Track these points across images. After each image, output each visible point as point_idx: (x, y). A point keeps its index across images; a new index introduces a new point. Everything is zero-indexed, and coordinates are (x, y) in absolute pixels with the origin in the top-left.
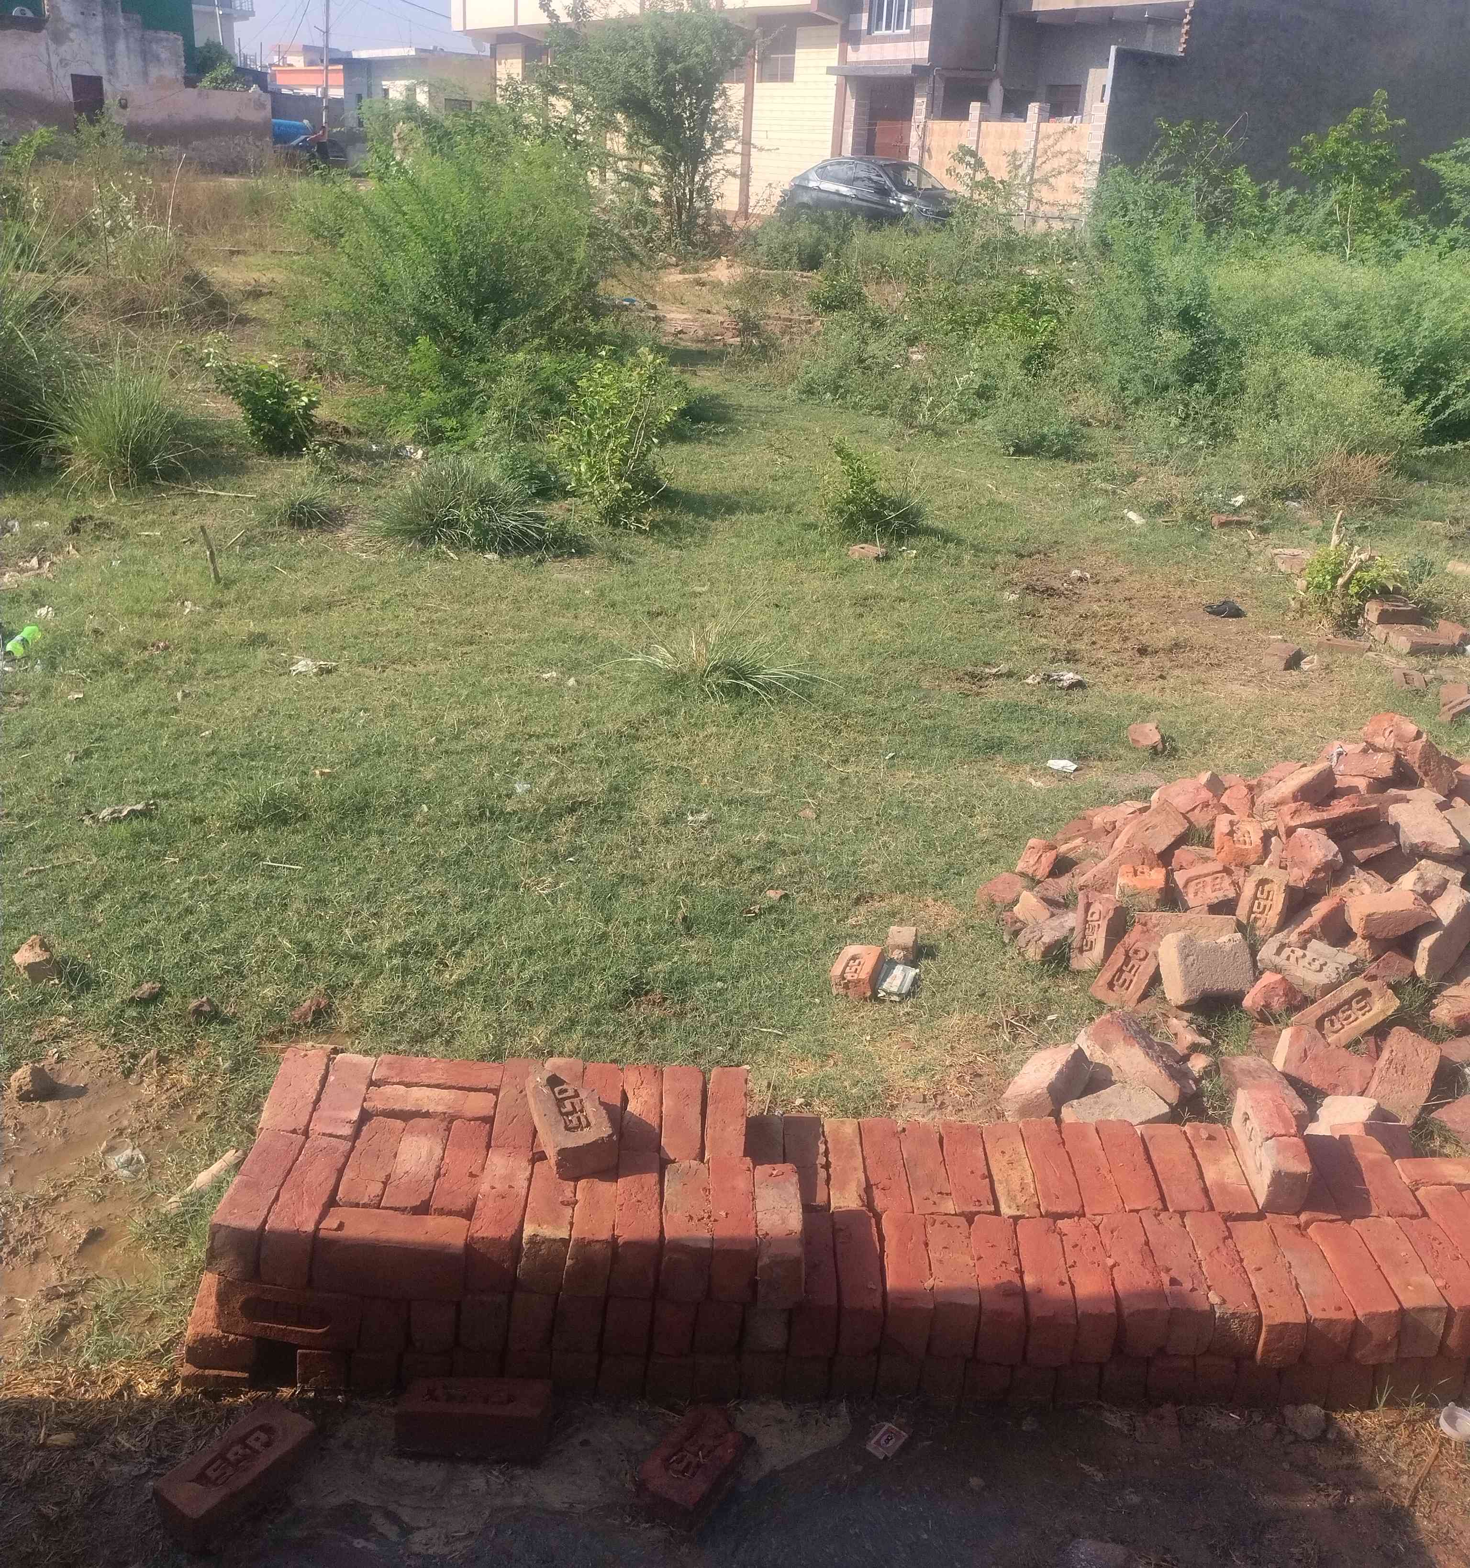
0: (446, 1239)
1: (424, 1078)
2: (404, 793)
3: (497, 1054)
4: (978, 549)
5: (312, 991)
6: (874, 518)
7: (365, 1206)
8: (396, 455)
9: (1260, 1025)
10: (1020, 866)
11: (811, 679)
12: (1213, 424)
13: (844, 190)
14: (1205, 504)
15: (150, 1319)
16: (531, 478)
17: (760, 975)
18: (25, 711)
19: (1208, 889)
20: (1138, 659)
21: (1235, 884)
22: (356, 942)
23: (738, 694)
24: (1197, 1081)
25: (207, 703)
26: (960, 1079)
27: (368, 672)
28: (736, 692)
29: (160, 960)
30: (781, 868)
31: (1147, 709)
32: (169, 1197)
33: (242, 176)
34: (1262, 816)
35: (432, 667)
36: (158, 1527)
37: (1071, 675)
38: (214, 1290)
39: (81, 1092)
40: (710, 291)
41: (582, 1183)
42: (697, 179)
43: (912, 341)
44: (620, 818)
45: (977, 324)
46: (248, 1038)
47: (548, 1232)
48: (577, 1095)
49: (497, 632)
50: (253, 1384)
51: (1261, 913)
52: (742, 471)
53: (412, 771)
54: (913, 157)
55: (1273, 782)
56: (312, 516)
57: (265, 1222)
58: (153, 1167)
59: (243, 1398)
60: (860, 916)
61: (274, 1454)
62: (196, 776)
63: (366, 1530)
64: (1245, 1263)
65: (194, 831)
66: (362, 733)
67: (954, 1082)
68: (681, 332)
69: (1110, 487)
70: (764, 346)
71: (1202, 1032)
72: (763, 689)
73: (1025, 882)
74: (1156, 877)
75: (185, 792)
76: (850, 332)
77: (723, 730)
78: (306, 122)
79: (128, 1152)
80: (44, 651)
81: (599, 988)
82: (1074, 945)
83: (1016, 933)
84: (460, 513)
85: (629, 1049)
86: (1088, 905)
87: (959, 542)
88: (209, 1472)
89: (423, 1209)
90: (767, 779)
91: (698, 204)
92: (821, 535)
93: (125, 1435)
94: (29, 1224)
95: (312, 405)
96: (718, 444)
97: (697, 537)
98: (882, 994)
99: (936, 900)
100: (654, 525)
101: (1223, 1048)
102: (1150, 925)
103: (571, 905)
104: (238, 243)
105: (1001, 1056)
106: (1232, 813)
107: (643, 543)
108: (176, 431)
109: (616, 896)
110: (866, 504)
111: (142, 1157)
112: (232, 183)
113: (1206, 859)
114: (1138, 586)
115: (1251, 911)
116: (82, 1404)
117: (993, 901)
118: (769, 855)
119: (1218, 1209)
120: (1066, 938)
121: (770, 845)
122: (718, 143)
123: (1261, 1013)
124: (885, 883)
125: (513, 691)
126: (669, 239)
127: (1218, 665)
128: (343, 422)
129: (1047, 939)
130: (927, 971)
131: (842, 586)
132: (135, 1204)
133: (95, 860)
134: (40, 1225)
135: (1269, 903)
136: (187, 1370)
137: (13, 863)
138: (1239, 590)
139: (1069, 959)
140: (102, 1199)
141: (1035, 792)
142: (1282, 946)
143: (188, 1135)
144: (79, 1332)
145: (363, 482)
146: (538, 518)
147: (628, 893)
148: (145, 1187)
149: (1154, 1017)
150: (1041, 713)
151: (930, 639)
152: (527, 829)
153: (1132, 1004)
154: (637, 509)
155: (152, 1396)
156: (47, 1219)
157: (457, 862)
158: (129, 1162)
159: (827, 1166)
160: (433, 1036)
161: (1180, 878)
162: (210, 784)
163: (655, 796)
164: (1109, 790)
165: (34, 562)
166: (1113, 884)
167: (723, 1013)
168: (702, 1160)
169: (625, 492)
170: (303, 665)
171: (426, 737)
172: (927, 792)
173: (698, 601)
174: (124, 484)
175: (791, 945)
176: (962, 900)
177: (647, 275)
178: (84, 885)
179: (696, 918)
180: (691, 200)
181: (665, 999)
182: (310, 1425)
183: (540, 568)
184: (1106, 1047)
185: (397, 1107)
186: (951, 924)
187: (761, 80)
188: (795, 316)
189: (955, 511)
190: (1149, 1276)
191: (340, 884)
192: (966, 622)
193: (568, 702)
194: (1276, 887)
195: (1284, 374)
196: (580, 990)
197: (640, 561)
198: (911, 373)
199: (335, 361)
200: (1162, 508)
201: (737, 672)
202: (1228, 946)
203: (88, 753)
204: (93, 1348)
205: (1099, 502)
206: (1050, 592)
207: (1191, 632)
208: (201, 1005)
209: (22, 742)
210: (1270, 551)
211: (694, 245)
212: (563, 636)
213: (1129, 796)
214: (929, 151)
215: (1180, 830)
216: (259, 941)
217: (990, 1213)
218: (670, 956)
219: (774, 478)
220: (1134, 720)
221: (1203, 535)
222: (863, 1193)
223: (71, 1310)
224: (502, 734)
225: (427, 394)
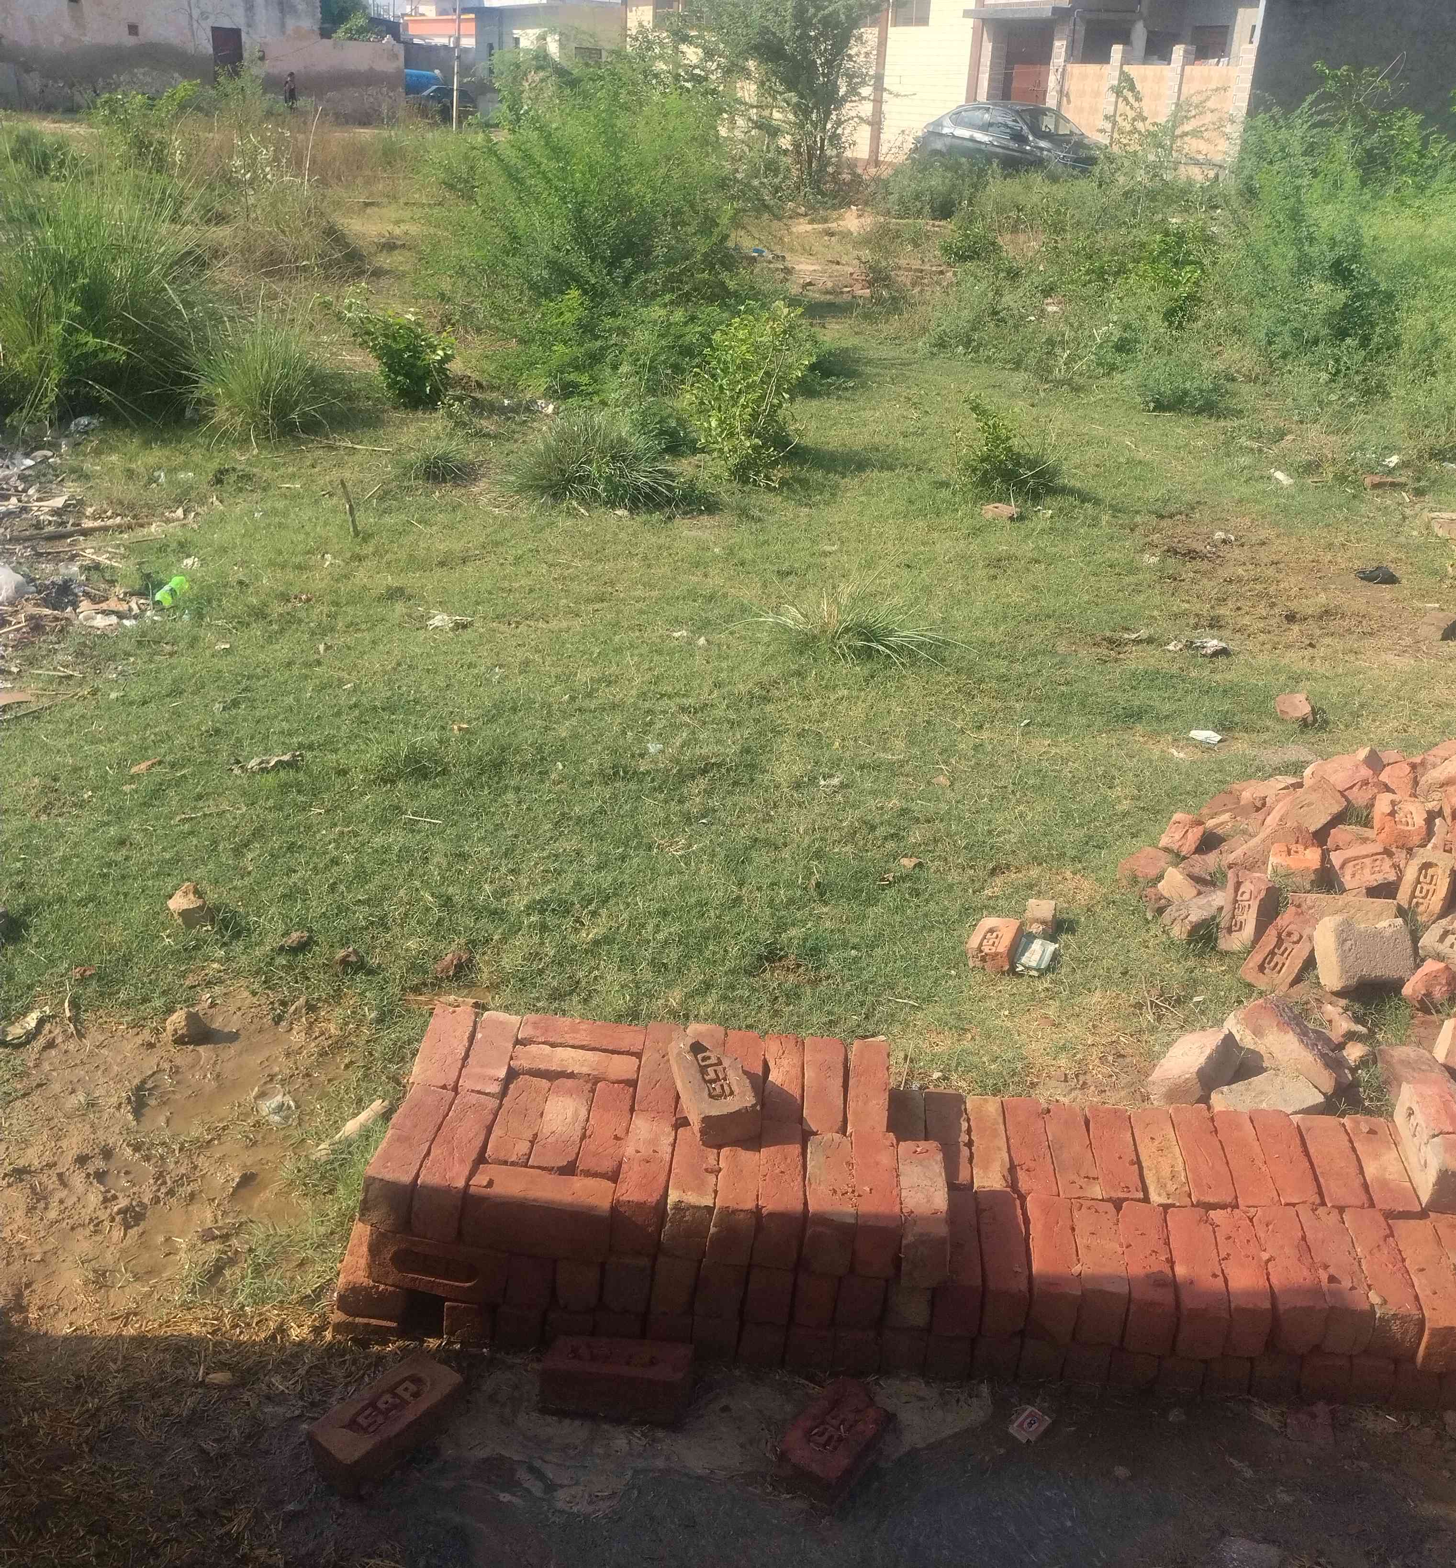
0: (592, 1201)
1: (569, 1038)
2: (540, 749)
3: (634, 1015)
4: (1116, 510)
5: (454, 946)
6: (1009, 476)
7: (513, 1164)
8: (528, 409)
9: (1420, 1014)
10: (1164, 841)
11: (944, 642)
12: (1365, 380)
13: (980, 136)
14: (1357, 464)
15: (301, 1264)
16: (662, 433)
17: (895, 944)
18: (174, 660)
19: (1367, 871)
20: (1285, 625)
21: (1395, 866)
22: (495, 898)
23: (870, 657)
24: (1353, 1071)
25: (348, 655)
26: (1103, 1059)
27: (503, 628)
28: (866, 654)
29: (308, 909)
30: (916, 835)
31: (1296, 679)
32: (318, 1145)
33: (376, 127)
34: (1426, 797)
35: (564, 624)
36: (312, 1469)
37: (1215, 642)
38: (366, 1240)
39: (233, 1037)
40: (840, 242)
41: (725, 1151)
42: (829, 126)
43: (1048, 291)
44: (752, 780)
45: (1117, 274)
46: (394, 990)
47: (692, 1198)
48: (720, 1063)
49: (628, 589)
50: (402, 1333)
51: (1424, 898)
52: (872, 427)
53: (546, 728)
54: (1051, 102)
55: (1439, 761)
56: (447, 471)
57: (417, 1176)
58: (303, 1114)
59: (390, 1347)
60: (996, 887)
61: (424, 1405)
62: (339, 728)
63: (511, 1484)
64: (1407, 1263)
65: (339, 783)
66: (498, 689)
67: (1097, 1062)
68: (810, 284)
69: (1255, 445)
70: (894, 298)
71: (1358, 1020)
72: (895, 651)
73: (1169, 857)
74: (1312, 857)
75: (328, 744)
76: (984, 284)
77: (855, 693)
78: (437, 72)
79: (279, 1098)
80: (191, 601)
81: (734, 951)
82: (1222, 925)
83: (1160, 911)
84: (593, 469)
85: (764, 1015)
86: (1238, 885)
87: (1097, 502)
88: (360, 1420)
89: (569, 1170)
90: (900, 744)
91: (830, 152)
92: (954, 494)
93: (279, 1377)
94: (185, 1166)
95: (447, 359)
96: (848, 399)
97: (827, 496)
98: (1020, 968)
99: (1074, 873)
100: (784, 483)
101: (1379, 1037)
102: (1304, 907)
103: (704, 868)
104: (371, 194)
105: (1145, 1037)
106: (1394, 792)
107: (774, 501)
108: (314, 383)
109: (748, 860)
110: (1001, 462)
111: (292, 1104)
112: (365, 134)
113: (1365, 840)
114: (1285, 549)
115: (1413, 896)
116: (239, 1345)
117: (1135, 877)
118: (903, 823)
119: (1380, 1205)
120: (1214, 918)
121: (904, 812)
122: (853, 90)
123: (1421, 1002)
124: (1023, 855)
125: (645, 649)
126: (798, 188)
127: (1371, 634)
128: (475, 376)
129: (1194, 918)
130: (1067, 947)
131: (975, 547)
132: (286, 1150)
133: (244, 809)
134: (195, 1167)
135: (1432, 887)
136: (338, 1317)
137: (166, 810)
138: (1393, 555)
139: (1216, 939)
140: (255, 1143)
141: (1177, 764)
142: (1446, 933)
143: (336, 1083)
144: (234, 1274)
145: (495, 437)
146: (669, 475)
147: (761, 857)
148: (295, 1133)
149: (1307, 1003)
150: (1183, 681)
151: (1066, 603)
152: (660, 789)
153: (1284, 987)
154: (766, 466)
155: (304, 1340)
156: (200, 1161)
157: (592, 821)
158: (281, 1107)
159: (970, 1144)
160: (571, 994)
161: (1336, 858)
162: (353, 737)
163: (787, 758)
164: (1256, 763)
165: (180, 512)
166: (1265, 863)
167: (858, 982)
168: (844, 1133)
169: (755, 448)
170: (440, 619)
171: (560, 695)
172: (1065, 761)
173: (828, 561)
174: (264, 436)
175: (926, 915)
176: (1101, 873)
177: (776, 224)
178: (234, 833)
179: (829, 884)
180: (822, 148)
181: (799, 966)
182: (456, 1378)
183: (670, 525)
184: (1258, 1032)
185: (542, 1067)
186: (1091, 898)
187: (895, 25)
188: (927, 267)
189: (1091, 470)
190: (1306, 1273)
191: (479, 840)
192: (1104, 585)
193: (699, 660)
194: (1440, 871)
195: (1443, 328)
196: (714, 953)
197: (771, 519)
198: (1048, 327)
199: (468, 313)
200: (1311, 468)
201: (868, 633)
202: (1388, 932)
203: (235, 703)
204: (247, 1291)
205: (1245, 460)
206: (1192, 555)
207: (1342, 599)
208: (348, 956)
209: (173, 691)
210: (1427, 515)
211: (824, 195)
212: (692, 595)
213: (1278, 771)
214: (1067, 95)
215: (1336, 809)
216: (402, 892)
217: (1139, 1200)
218: (804, 923)
219: (905, 436)
220: (1282, 691)
221: (1354, 497)
222: (1006, 1174)
223: (225, 1253)
224: (634, 692)
225: (559, 348)
